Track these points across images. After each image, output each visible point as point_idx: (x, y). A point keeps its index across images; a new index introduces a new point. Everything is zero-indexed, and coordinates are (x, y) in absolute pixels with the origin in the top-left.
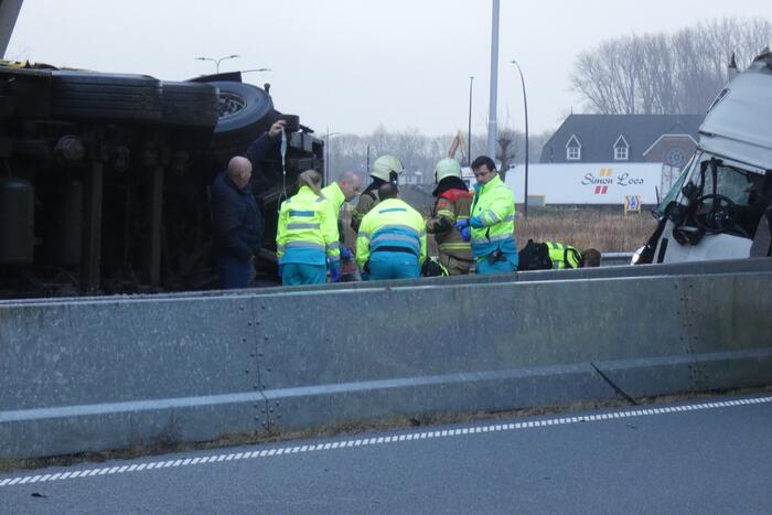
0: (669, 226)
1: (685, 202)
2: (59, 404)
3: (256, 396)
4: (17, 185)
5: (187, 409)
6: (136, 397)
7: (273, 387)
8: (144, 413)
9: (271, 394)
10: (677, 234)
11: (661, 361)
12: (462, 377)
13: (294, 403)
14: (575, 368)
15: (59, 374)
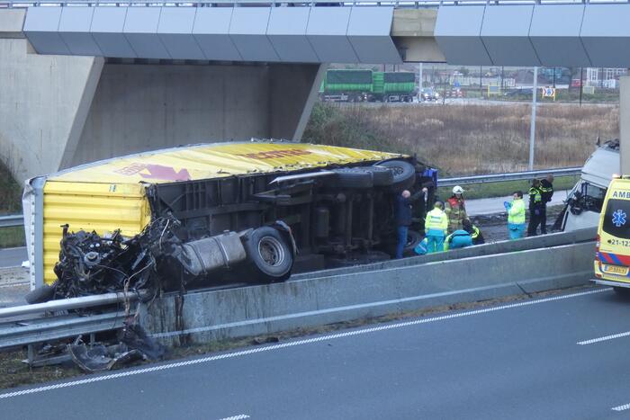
0: (569, 207)
1: (575, 198)
2: (336, 307)
3: (397, 301)
4: (323, 211)
5: (375, 307)
6: (359, 303)
7: (404, 297)
8: (363, 308)
9: (403, 300)
10: (572, 210)
11: (542, 279)
12: (469, 290)
13: (410, 302)
14: (510, 284)
15: (336, 298)
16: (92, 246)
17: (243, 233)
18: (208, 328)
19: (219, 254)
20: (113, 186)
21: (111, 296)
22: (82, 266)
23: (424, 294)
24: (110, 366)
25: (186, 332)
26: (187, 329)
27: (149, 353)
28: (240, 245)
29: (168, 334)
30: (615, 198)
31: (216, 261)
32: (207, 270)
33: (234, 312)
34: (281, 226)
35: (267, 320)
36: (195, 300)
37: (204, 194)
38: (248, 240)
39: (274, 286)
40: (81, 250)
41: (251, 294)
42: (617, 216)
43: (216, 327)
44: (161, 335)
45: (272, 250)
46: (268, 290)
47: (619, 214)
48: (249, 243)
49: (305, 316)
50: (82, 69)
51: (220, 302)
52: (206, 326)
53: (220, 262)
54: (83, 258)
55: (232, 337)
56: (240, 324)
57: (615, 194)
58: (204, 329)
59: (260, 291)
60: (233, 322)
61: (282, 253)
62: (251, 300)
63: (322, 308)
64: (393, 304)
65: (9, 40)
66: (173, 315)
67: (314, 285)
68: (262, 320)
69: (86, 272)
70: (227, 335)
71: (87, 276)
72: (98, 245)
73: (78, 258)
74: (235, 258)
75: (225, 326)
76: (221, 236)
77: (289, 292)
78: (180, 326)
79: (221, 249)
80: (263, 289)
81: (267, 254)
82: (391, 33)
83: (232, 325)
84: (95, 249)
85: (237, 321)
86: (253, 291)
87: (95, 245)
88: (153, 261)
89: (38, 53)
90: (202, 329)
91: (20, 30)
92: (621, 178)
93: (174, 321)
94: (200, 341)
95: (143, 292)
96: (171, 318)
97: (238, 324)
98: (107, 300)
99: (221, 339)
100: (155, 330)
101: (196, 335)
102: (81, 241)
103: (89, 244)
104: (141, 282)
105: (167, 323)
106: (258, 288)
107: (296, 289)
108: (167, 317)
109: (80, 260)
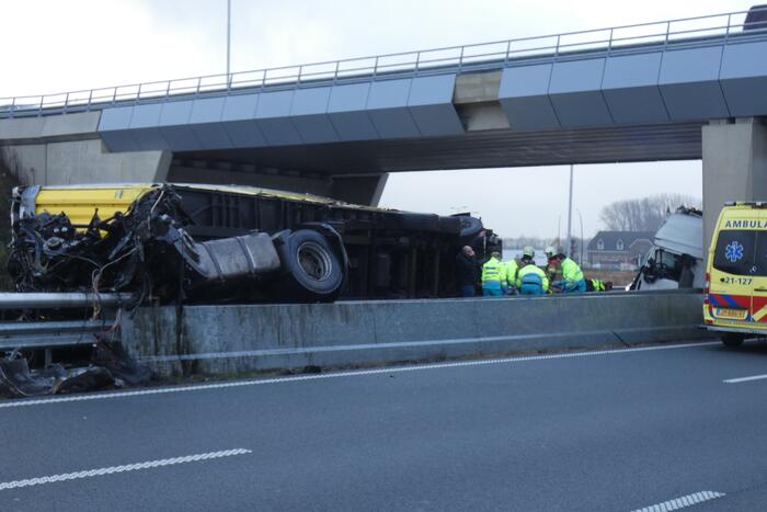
0: (642, 275)
1: (649, 266)
3: (476, 341)
4: (384, 256)
6: (430, 339)
9: (482, 339)
10: (645, 279)
11: (638, 329)
13: (491, 343)
14: (604, 332)
15: (400, 330)
16: (56, 230)
17: (276, 236)
18: (224, 355)
19: (243, 258)
20: (119, 192)
21: (76, 297)
22: (38, 254)
23: (507, 335)
24: (55, 389)
25: (192, 357)
26: (194, 353)
27: (128, 377)
28: (272, 250)
29: (164, 358)
30: (728, 228)
31: (238, 266)
32: (225, 277)
33: (262, 335)
34: (328, 230)
35: (308, 350)
36: (205, 316)
37: (236, 210)
38: (283, 243)
39: (317, 307)
40: (39, 235)
41: (287, 315)
42: (732, 250)
43: (236, 354)
44: (154, 359)
45: (316, 262)
46: (311, 311)
47: (733, 247)
48: (286, 248)
49: (359, 350)
50: (152, 159)
51: (242, 320)
52: (221, 351)
53: (243, 268)
54: (41, 245)
55: (259, 368)
56: (269, 353)
57: (728, 224)
58: (219, 355)
59: (299, 311)
60: (261, 349)
61: (328, 263)
62: (287, 322)
63: (383, 341)
64: (471, 343)
65: (85, 142)
66: (172, 333)
67: (371, 311)
68: (300, 350)
69: (43, 265)
70: (252, 366)
71: (44, 269)
72: (65, 229)
73: (32, 245)
74: (265, 266)
75: (249, 353)
76: (247, 237)
77: (338, 318)
78: (183, 347)
79: (245, 253)
80: (303, 310)
81: (308, 265)
82: (453, 101)
83: (259, 353)
84: (60, 235)
85: (267, 348)
86: (289, 311)
87: (60, 229)
88: (140, 246)
89: (111, 152)
90: (215, 355)
91: (94, 130)
92: (735, 204)
93: (174, 340)
94: (212, 371)
95: (127, 296)
96: (170, 336)
97: (267, 352)
98: (70, 302)
99: (243, 370)
100: (145, 351)
101: (207, 363)
102: (42, 225)
103: (53, 228)
104: (124, 279)
105: (164, 342)
106: (295, 307)
107: (347, 313)
108: (164, 334)
109: (37, 248)
